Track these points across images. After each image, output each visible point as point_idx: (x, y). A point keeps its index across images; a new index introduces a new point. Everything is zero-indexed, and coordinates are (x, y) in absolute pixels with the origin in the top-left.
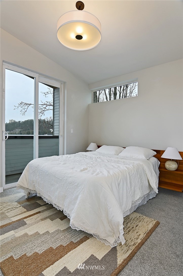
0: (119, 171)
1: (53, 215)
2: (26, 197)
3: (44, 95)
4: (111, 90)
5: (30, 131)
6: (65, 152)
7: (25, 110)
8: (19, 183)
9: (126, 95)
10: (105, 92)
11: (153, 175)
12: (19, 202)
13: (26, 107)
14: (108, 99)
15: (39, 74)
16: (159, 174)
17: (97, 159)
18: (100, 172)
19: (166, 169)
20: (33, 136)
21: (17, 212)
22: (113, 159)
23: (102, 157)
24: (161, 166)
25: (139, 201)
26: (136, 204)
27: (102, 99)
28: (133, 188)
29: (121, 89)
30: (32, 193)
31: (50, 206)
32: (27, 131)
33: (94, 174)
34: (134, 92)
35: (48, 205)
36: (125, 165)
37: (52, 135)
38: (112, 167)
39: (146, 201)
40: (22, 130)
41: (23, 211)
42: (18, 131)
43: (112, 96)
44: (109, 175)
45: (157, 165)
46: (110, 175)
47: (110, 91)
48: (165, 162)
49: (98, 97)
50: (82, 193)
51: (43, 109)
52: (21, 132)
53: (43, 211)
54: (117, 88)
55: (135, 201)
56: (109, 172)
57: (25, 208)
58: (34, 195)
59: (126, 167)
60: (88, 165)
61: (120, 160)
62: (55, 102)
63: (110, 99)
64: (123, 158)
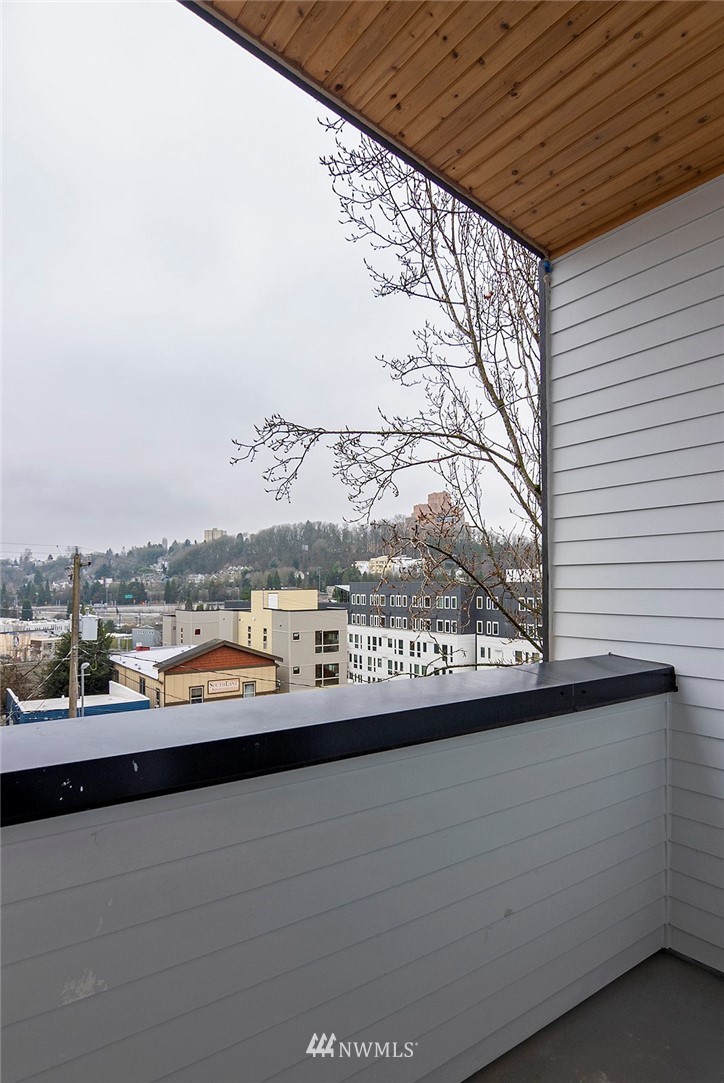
5: (279, 570)
32: (267, 573)
40: (250, 568)
42: (235, 571)
52: (248, 576)
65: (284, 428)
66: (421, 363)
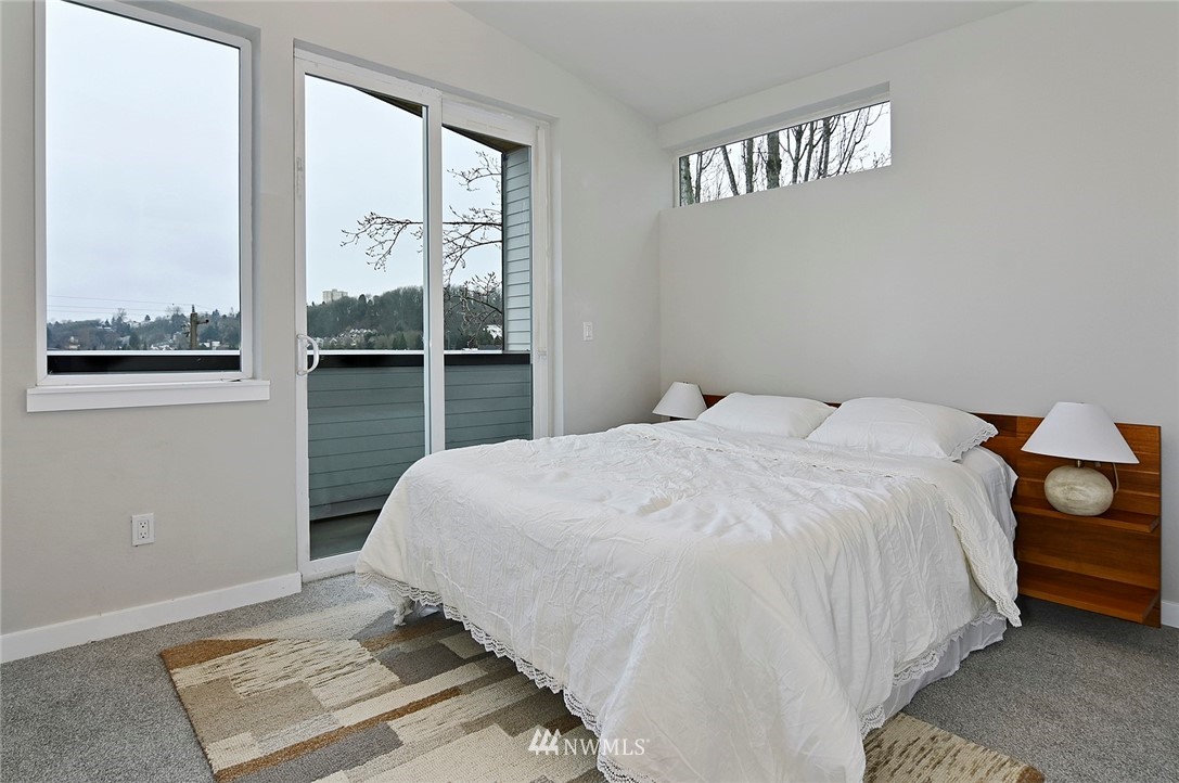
0: (823, 513)
1: (515, 706)
2: (397, 620)
3: (464, 181)
4: (755, 150)
5: (409, 335)
6: (560, 424)
7: (387, 246)
8: (366, 559)
9: (826, 167)
10: (726, 158)
11: (991, 535)
12: (366, 639)
13: (390, 235)
14: (742, 189)
15: (444, 91)
16: (1013, 529)
17: (710, 456)
18: (732, 521)
19: (1051, 508)
20: (422, 356)
21: (361, 685)
22: (783, 456)
23: (730, 447)
24: (1019, 492)
25: (924, 661)
26: (914, 677)
27: (713, 190)
28: (895, 597)
29: (799, 141)
30: (423, 604)
31: (502, 669)
32: (392, 337)
33: (709, 529)
34: (862, 154)
35: (492, 660)
36: (850, 489)
37: (500, 352)
38: (788, 496)
39: (957, 661)
40: (374, 331)
41: (384, 683)
42: (356, 334)
43: (761, 176)
44: (781, 532)
45: (1003, 488)
46: (785, 532)
47: (750, 153)
48: (1044, 475)
49: (694, 184)
50: (652, 619)
51: (460, 242)
52: (372, 340)
53: (471, 687)
54: (782, 137)
55: (909, 662)
56: (775, 520)
57: (391, 669)
58: (431, 611)
59: (858, 496)
60: (671, 484)
61: (818, 462)
62: (511, 209)
63: (750, 189)
64: (832, 454)
65: (379, 221)
66: (482, 172)
